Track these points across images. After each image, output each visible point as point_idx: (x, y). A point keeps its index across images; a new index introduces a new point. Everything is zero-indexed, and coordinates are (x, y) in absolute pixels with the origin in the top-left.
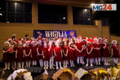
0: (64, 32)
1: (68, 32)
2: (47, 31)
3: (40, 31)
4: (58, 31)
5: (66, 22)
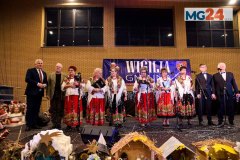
0: (164, 64)
1: (172, 63)
2: (129, 60)
3: (116, 61)
4: (152, 61)
5: (171, 43)
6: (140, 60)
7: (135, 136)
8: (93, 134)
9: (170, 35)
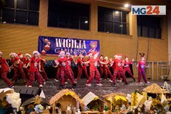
0: (82, 42)
1: (88, 42)
2: (58, 38)
3: (48, 38)
4: (74, 39)
6: (66, 39)
7: (66, 92)
8: (28, 93)
9: (86, 22)
